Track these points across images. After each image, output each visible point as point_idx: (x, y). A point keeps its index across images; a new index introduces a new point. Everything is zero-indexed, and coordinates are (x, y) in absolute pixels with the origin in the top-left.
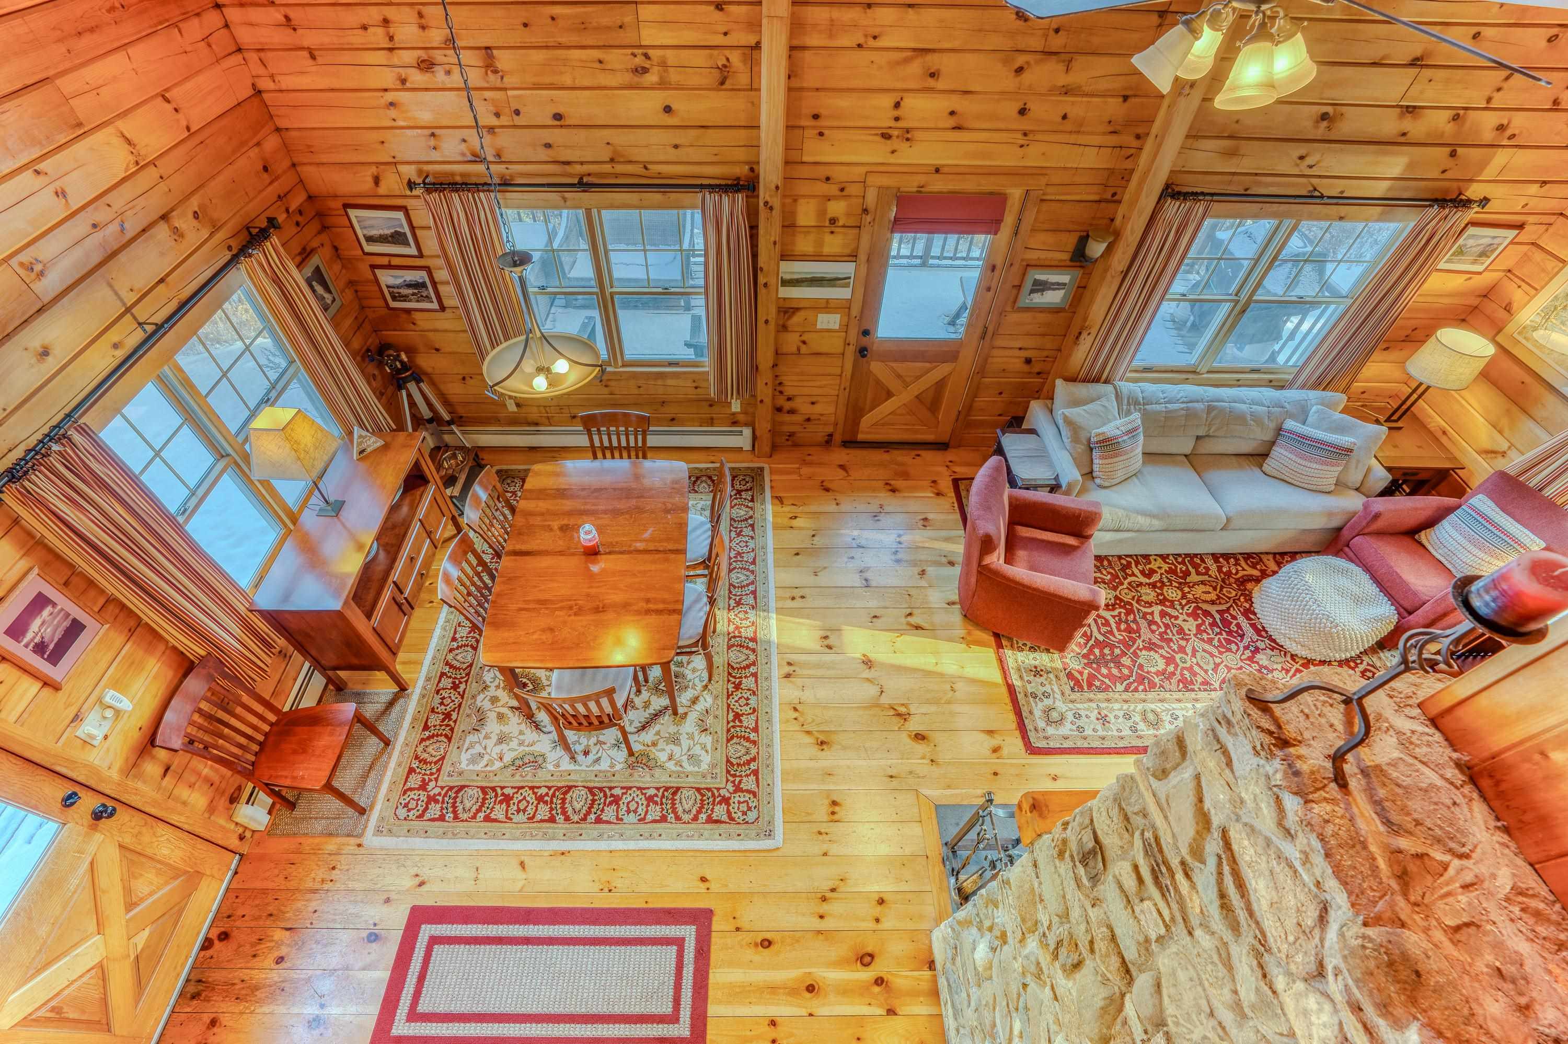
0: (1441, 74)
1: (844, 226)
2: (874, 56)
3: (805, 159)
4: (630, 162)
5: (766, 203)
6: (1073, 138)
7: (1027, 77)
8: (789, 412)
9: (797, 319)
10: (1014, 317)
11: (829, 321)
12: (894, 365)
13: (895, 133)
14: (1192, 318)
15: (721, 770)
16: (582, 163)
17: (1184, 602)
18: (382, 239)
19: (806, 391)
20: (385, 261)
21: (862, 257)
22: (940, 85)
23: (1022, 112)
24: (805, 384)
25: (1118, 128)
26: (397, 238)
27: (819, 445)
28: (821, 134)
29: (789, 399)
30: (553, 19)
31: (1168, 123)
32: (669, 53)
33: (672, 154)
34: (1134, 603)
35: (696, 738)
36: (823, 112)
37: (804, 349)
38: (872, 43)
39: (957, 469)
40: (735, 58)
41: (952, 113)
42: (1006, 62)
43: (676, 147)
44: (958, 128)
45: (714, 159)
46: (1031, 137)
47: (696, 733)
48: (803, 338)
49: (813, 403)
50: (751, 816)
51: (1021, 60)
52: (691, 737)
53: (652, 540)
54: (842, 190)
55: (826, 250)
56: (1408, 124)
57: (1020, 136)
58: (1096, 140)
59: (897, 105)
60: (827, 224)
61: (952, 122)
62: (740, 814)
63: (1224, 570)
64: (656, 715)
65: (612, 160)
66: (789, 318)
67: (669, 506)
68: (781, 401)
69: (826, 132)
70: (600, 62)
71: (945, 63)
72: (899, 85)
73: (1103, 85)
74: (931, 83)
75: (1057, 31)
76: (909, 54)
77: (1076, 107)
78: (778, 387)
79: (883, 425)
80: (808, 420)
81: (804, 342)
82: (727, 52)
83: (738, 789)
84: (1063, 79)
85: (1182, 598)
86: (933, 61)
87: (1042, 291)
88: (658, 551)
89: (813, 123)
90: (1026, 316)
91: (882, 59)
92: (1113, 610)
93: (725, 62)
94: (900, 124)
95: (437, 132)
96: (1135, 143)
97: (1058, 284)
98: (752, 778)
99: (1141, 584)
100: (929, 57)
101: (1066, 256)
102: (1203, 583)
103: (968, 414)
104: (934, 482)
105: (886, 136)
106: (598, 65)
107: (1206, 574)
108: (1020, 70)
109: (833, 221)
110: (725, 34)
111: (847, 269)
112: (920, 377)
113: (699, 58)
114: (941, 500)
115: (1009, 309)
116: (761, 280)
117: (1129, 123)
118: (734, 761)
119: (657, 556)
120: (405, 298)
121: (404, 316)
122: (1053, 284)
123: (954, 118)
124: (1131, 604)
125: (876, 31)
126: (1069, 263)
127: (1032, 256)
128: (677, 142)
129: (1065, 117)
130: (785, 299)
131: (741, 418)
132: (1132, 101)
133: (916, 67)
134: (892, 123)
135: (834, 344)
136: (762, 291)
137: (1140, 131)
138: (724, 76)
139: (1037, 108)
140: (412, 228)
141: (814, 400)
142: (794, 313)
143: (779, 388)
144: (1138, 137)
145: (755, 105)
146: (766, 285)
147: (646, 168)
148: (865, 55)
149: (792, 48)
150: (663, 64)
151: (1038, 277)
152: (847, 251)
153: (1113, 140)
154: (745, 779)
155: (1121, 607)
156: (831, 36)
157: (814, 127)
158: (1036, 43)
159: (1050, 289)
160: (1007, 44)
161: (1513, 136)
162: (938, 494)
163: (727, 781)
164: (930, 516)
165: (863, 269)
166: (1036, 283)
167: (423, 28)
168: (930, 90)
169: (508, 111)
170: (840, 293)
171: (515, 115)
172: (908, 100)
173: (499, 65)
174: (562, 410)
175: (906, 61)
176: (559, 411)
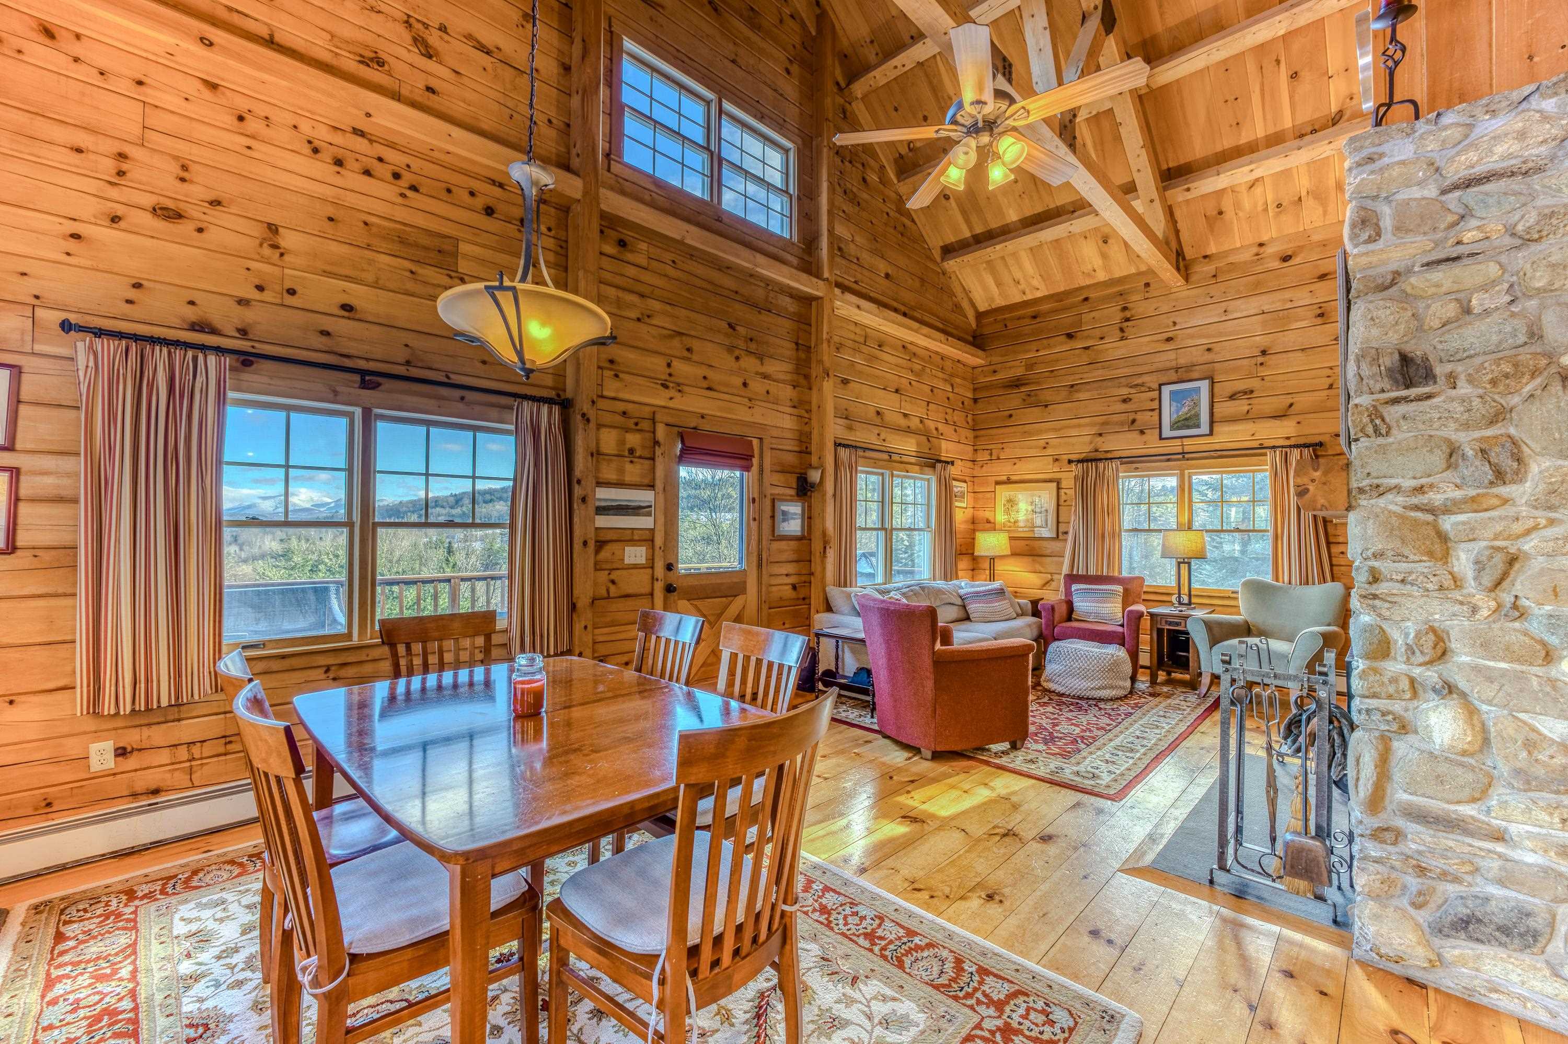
0: (907, 399)
1: (640, 457)
2: (650, 329)
3: (605, 393)
4: (431, 369)
5: (583, 415)
6: (776, 407)
7: (742, 363)
9: (608, 553)
10: (776, 546)
11: (635, 555)
12: (699, 603)
13: (671, 385)
15: (944, 1004)
16: (367, 360)
21: (659, 484)
22: (694, 357)
23: (745, 385)
25: (796, 405)
28: (616, 376)
30: (366, 224)
35: (857, 995)
36: (617, 359)
37: (612, 591)
38: (646, 319)
41: (705, 378)
42: (729, 352)
44: (709, 389)
46: (752, 402)
47: (849, 990)
48: (612, 577)
50: (1059, 1015)
51: (737, 353)
52: (849, 1002)
54: (636, 424)
55: (628, 479)
57: (746, 400)
58: (787, 410)
59: (669, 365)
60: (626, 453)
61: (705, 384)
62: (1047, 1028)
64: (758, 1016)
65: (408, 363)
66: (597, 553)
69: (620, 375)
70: (412, 273)
71: (696, 345)
72: (668, 352)
73: (782, 376)
74: (688, 355)
76: (673, 333)
77: (772, 387)
81: (613, 582)
83: (1000, 1006)
84: (762, 369)
86: (687, 342)
87: (788, 520)
89: (610, 366)
90: (783, 545)
91: (654, 331)
94: (672, 379)
98: (989, 980)
100: (684, 338)
101: (794, 493)
105: (665, 386)
106: (408, 274)
108: (737, 358)
109: (631, 451)
111: (644, 497)
112: (722, 614)
115: (771, 538)
116: (579, 493)
117: (801, 402)
118: (943, 980)
123: (706, 381)
125: (649, 313)
126: (797, 499)
127: (774, 492)
129: (768, 393)
130: (601, 529)
132: (797, 388)
133: (677, 343)
134: (668, 378)
135: (640, 583)
136: (580, 507)
137: (807, 408)
139: (750, 383)
140: (17, 401)
142: (601, 547)
144: (807, 412)
146: (584, 499)
147: (448, 377)
148: (644, 327)
151: (783, 508)
152: (645, 480)
153: (796, 411)
154: (985, 988)
157: (611, 369)
158: (742, 344)
159: (791, 519)
160: (727, 341)
161: (942, 434)
163: (971, 1007)
165: (661, 497)
166: (783, 513)
167: (183, 180)
168: (689, 359)
169: (278, 288)
170: (644, 522)
171: (285, 294)
172: (676, 363)
173: (283, 244)
174: (229, 747)
175: (670, 337)
176: (222, 750)
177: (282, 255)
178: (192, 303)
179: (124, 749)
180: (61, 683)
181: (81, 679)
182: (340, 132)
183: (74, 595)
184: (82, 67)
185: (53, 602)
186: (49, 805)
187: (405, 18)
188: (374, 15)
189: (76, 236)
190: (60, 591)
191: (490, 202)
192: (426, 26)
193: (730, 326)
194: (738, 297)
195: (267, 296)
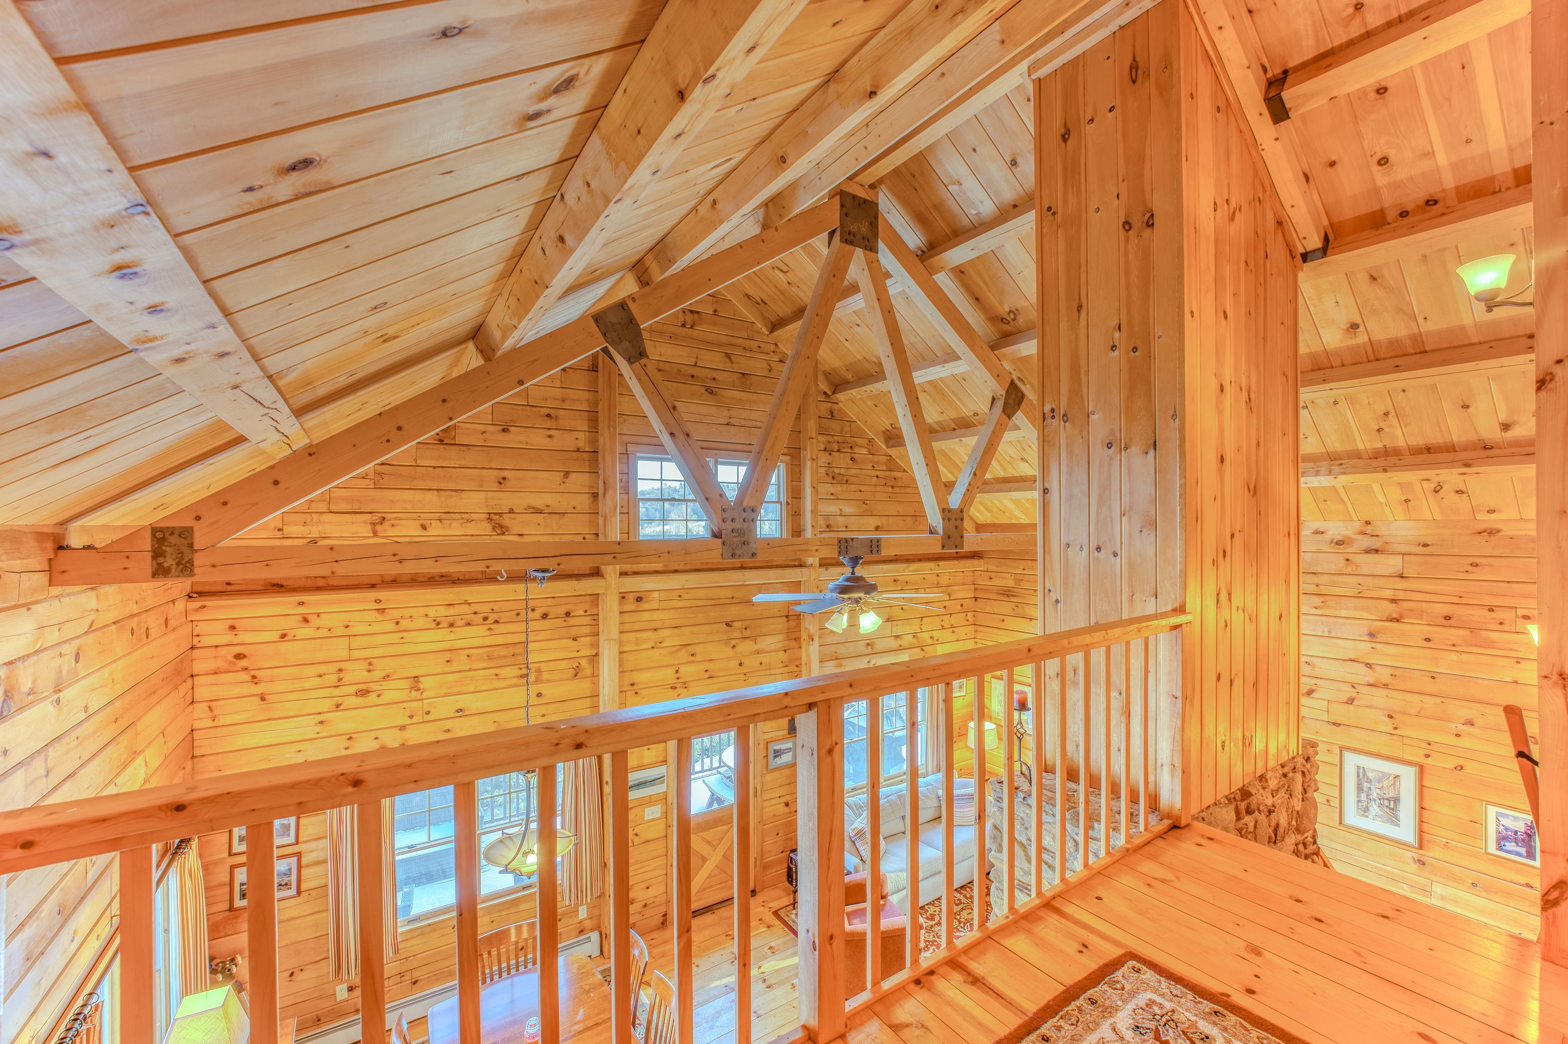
0: (899, 623)
2: (662, 651)
6: (768, 672)
7: (738, 649)
10: (769, 777)
11: (652, 812)
12: (704, 834)
13: (679, 685)
14: (851, 767)
17: (962, 925)
19: (641, 877)
22: (697, 659)
23: (741, 664)
24: (641, 871)
25: (787, 664)
27: (658, 929)
30: (468, 656)
31: (809, 659)
32: (542, 665)
34: (936, 939)
36: (637, 682)
37: (637, 840)
38: (659, 645)
39: (771, 905)
40: (584, 662)
41: (706, 671)
42: (726, 644)
44: (711, 677)
46: (748, 675)
48: (636, 832)
49: (648, 888)
51: (733, 642)
53: (587, 1018)
55: (646, 761)
56: (899, 642)
57: (743, 676)
58: (780, 671)
59: (677, 672)
61: (707, 675)
63: (968, 896)
67: (587, 987)
69: (639, 692)
70: (497, 675)
71: (697, 649)
72: (676, 662)
73: (773, 647)
74: (693, 658)
75: (746, 629)
76: (679, 647)
77: (765, 658)
79: (704, 889)
80: (645, 905)
81: (636, 835)
82: (579, 660)
84: (755, 648)
85: (960, 923)
86: (691, 649)
87: (780, 755)
88: (597, 1024)
89: (631, 688)
90: (776, 775)
91: (665, 651)
92: (928, 949)
93: (578, 665)
94: (680, 681)
95: (353, 736)
96: (797, 669)
97: (787, 749)
99: (932, 926)
100: (689, 647)
101: (786, 732)
102: (963, 909)
103: (762, 859)
104: (760, 920)
105: (674, 688)
106: (495, 677)
107: (961, 903)
108: (734, 647)
110: (578, 651)
111: (661, 770)
112: (723, 838)
113: (563, 665)
114: (773, 930)
115: (765, 772)
116: (607, 790)
117: (791, 661)
119: (600, 1028)
122: (784, 750)
123: (708, 673)
124: (936, 941)
125: (660, 640)
126: (788, 736)
127: (768, 736)
128: (544, 712)
129: (761, 663)
131: (589, 923)
132: (788, 651)
133: (683, 653)
134: (676, 681)
135: (657, 830)
137: (797, 663)
138: (576, 673)
139: (746, 662)
141: (648, 884)
144: (797, 666)
145: (596, 685)
148: (657, 652)
149: (621, 653)
150: (539, 671)
151: (775, 748)
152: (660, 759)
153: (786, 670)
155: (932, 946)
156: (637, 645)
157: (632, 690)
158: (738, 635)
159: (784, 753)
160: (725, 637)
161: (937, 640)
162: (769, 927)
164: (773, 944)
165: (674, 768)
166: (775, 751)
167: (369, 671)
168: (693, 662)
169: (420, 713)
170: (660, 789)
171: (425, 715)
172: (683, 669)
173: (422, 686)
174: (403, 978)
175: (678, 651)
176: (399, 981)
177: (422, 693)
178: (377, 738)
179: (352, 987)
180: (322, 957)
181: (332, 953)
182: (451, 607)
183: (327, 910)
184: (321, 631)
185: (317, 916)
186: (319, 1020)
187: (487, 516)
188: (469, 524)
189: (321, 722)
190: (321, 909)
191: (544, 610)
192: (500, 514)
193: (727, 625)
194: (734, 601)
195: (415, 720)
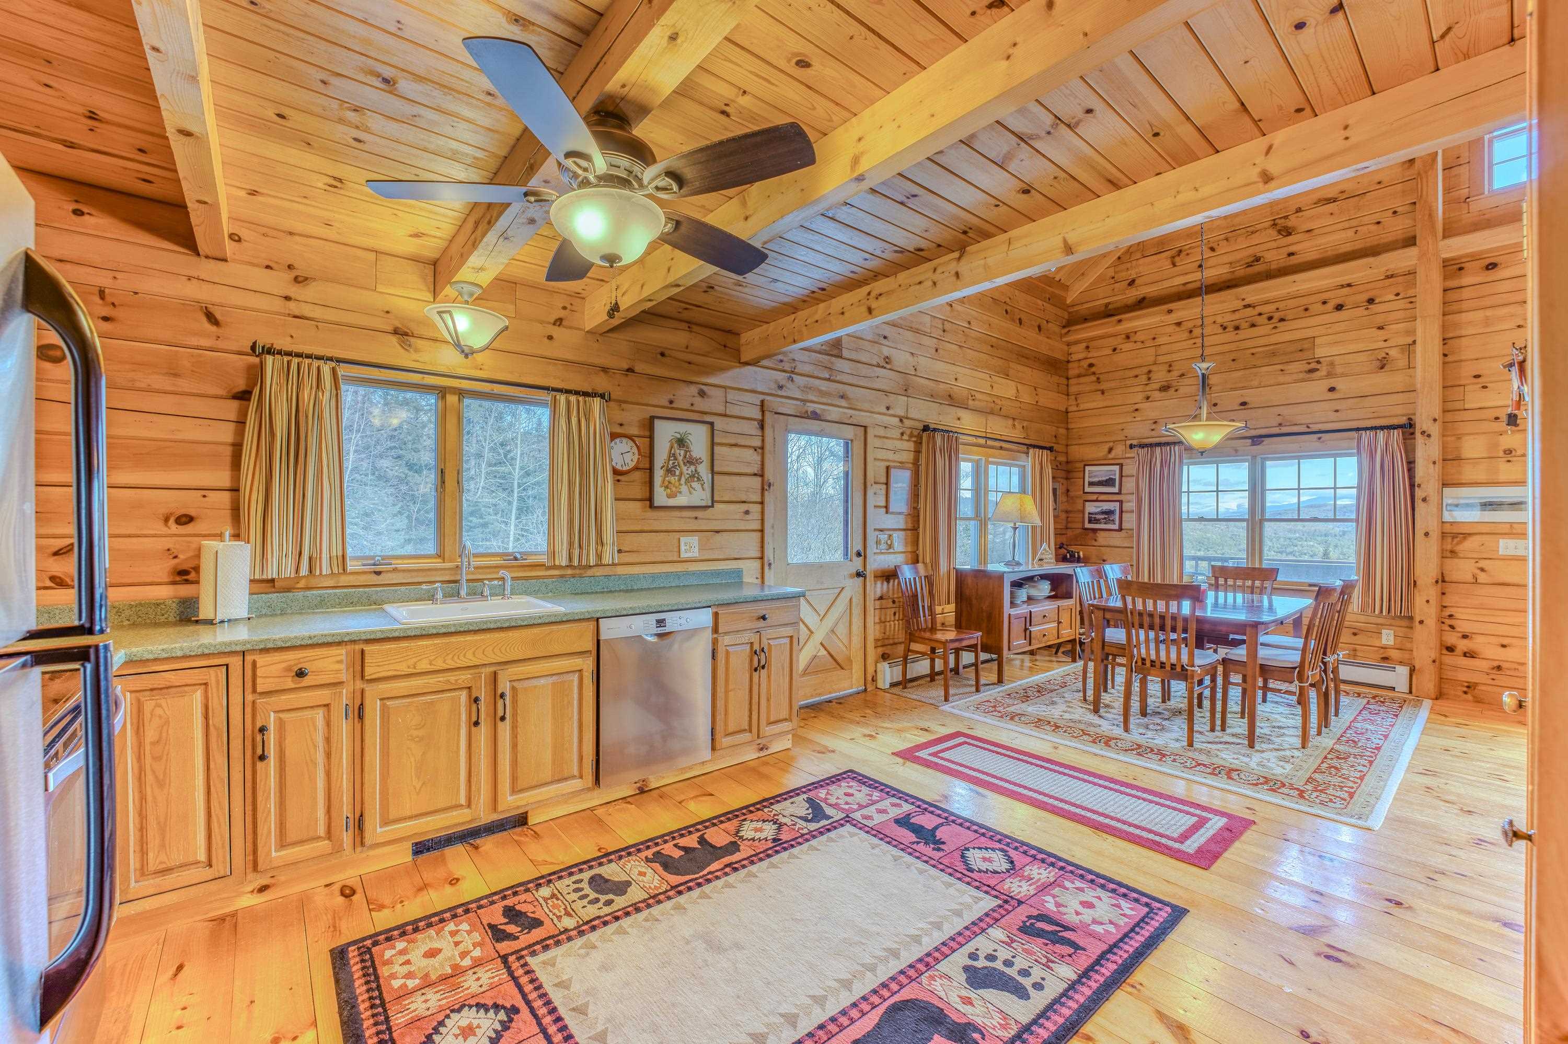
3: (1467, 406)
4: (1295, 425)
5: (1423, 433)
8: (1465, 655)
9: (1468, 545)
11: (1516, 547)
16: (1255, 429)
18: (1100, 483)
19: (1491, 629)
20: (1094, 497)
24: (1490, 619)
26: (1109, 482)
28: (1484, 387)
29: (1465, 637)
32: (1338, 358)
33: (1334, 416)
36: (1483, 372)
37: (1482, 577)
40: (1393, 353)
43: (1337, 411)
45: (1372, 416)
48: (1481, 565)
49: (1504, 646)
55: (1503, 477)
65: (1280, 425)
66: (1458, 544)
68: (1452, 638)
69: (1489, 385)
70: (1282, 371)
78: (1446, 620)
80: (1499, 668)
81: (1482, 570)
82: (1387, 351)
89: (1475, 381)
93: (1384, 357)
95: (1158, 421)
106: (1280, 372)
109: (1509, 451)
110: (1386, 341)
113: (1362, 357)
116: (1419, 494)
120: (1097, 521)
121: (1091, 534)
130: (1452, 523)
131: (1394, 654)
136: (1419, 504)
138: (1383, 364)
140: (1121, 476)
141: (1505, 642)
142: (1465, 538)
143: (1448, 622)
145: (1411, 378)
146: (1424, 500)
147: (1308, 428)
149: (1445, 339)
150: (1332, 365)
157: (1477, 384)
167: (1169, 372)
182: (1236, 312)
187: (1272, 223)
188: (1254, 235)
192: (1286, 217)
